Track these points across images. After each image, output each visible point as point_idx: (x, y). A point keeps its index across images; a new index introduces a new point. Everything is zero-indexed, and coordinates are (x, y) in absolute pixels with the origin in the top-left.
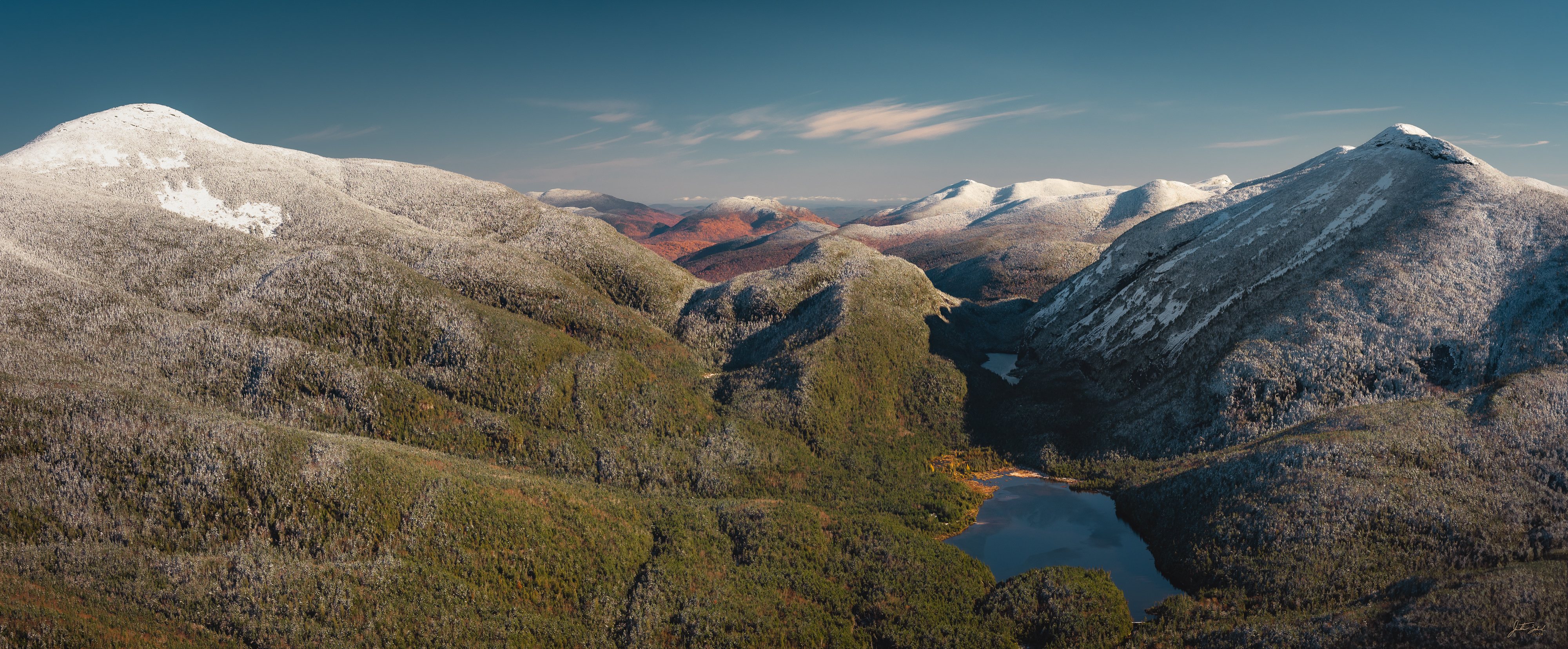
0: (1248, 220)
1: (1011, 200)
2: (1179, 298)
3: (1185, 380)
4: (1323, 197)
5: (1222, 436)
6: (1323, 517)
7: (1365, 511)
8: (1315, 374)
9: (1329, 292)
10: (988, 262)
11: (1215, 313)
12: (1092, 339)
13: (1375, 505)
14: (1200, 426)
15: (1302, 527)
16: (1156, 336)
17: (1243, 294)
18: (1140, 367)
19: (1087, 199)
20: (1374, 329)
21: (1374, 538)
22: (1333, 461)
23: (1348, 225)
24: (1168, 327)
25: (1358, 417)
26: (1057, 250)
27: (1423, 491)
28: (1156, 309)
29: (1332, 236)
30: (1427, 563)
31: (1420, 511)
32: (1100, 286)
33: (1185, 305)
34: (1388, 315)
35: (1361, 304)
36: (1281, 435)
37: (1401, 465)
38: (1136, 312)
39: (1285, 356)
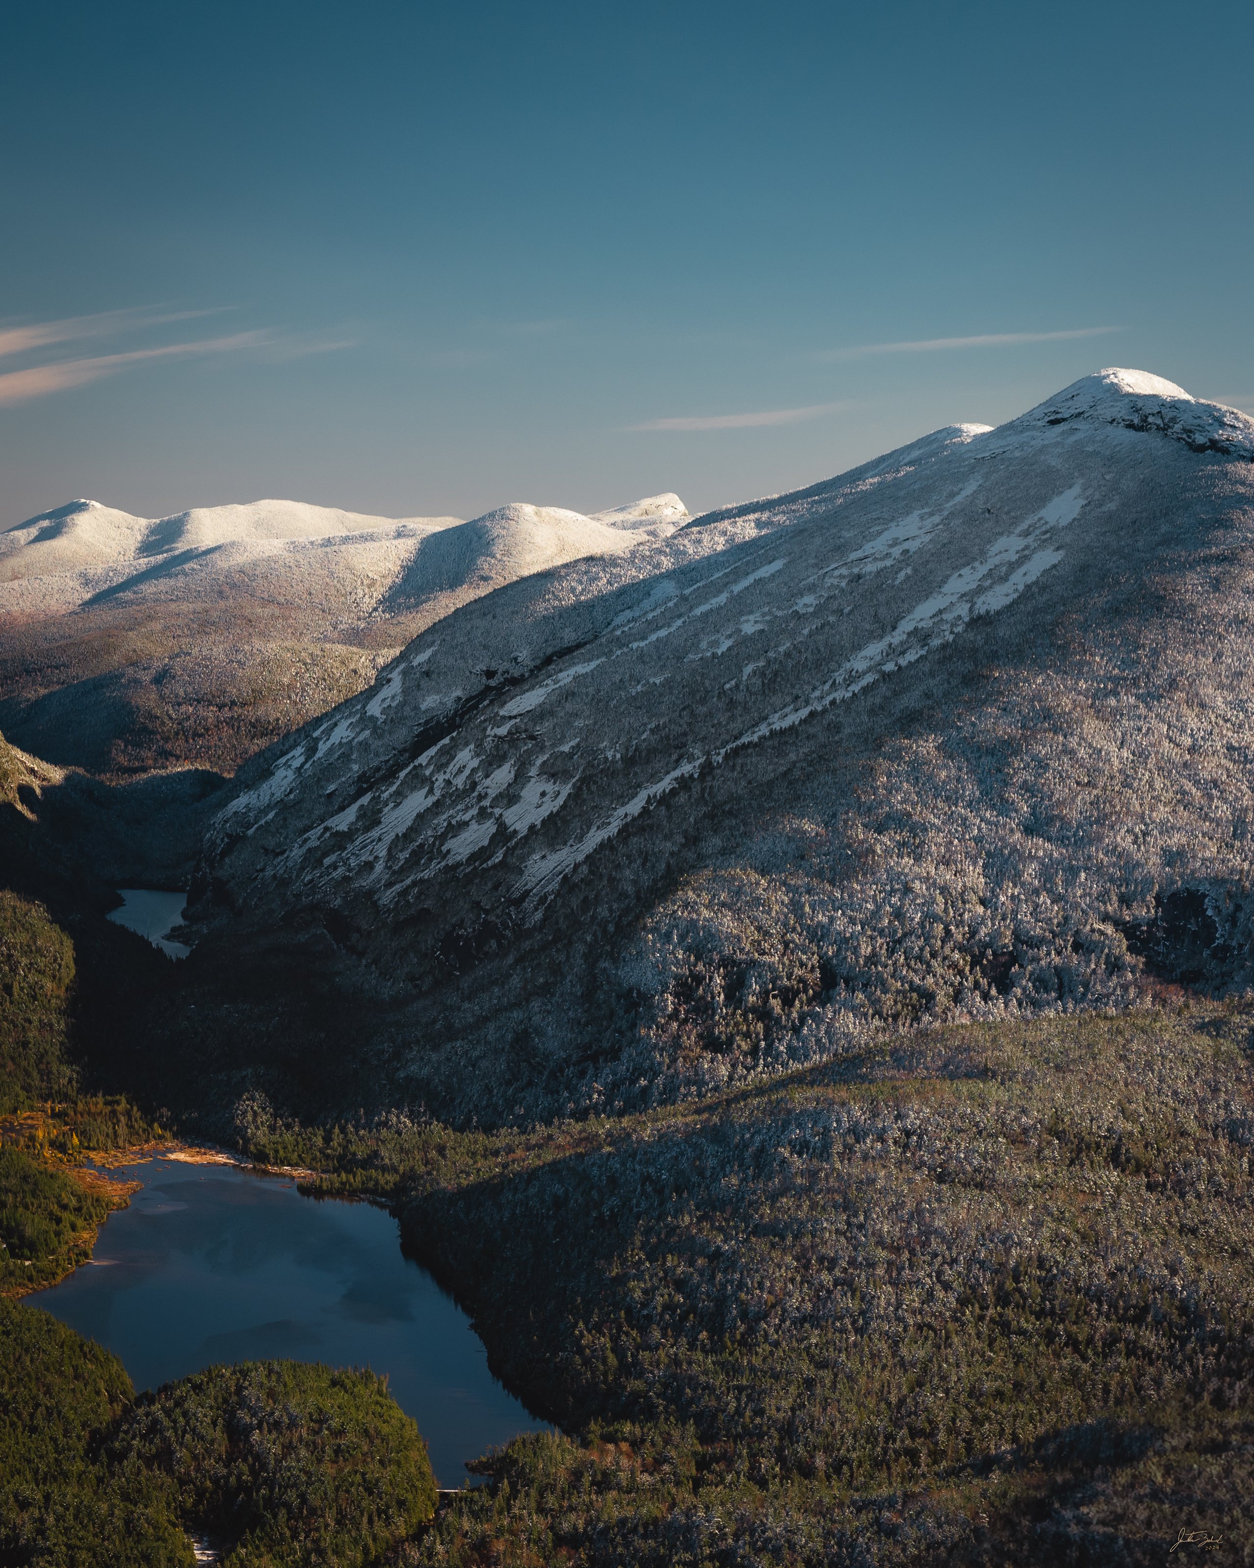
0: (722, 599)
1: (181, 547)
2: (551, 773)
3: (562, 957)
4: (906, 545)
5: (643, 1082)
6: (880, 1271)
7: (982, 1264)
8: (866, 950)
9: (908, 763)
10: (126, 687)
11: (635, 807)
12: (353, 863)
13: (1008, 1251)
14: (594, 1059)
15: (829, 1292)
16: (498, 857)
17: (702, 767)
18: (461, 924)
19: (351, 548)
20: (1014, 850)
21: (1005, 1326)
22: (906, 1147)
23: (963, 610)
24: (526, 838)
25: (968, 1049)
26: (280, 663)
27: (1128, 1223)
28: (500, 796)
29: (921, 636)
30: (1139, 1389)
31: (1120, 1269)
32: (376, 744)
33: (566, 790)
34: (1051, 820)
35: (985, 793)
36: (782, 1084)
37: (1072, 1162)
38: (454, 803)
39: (796, 907)
